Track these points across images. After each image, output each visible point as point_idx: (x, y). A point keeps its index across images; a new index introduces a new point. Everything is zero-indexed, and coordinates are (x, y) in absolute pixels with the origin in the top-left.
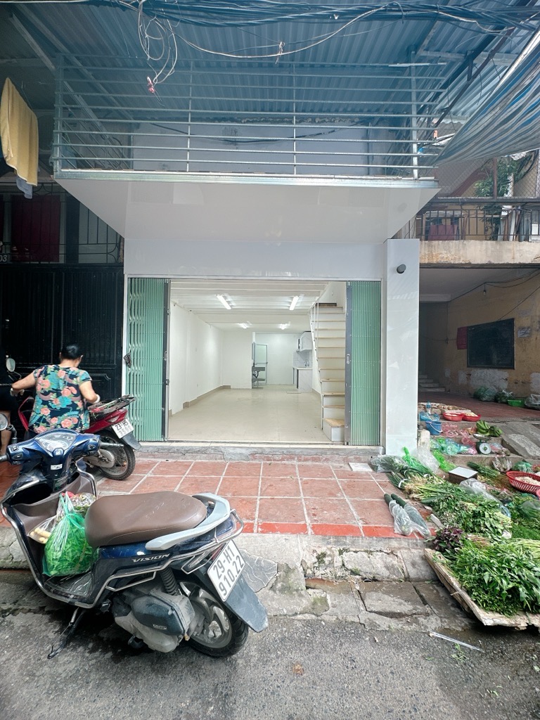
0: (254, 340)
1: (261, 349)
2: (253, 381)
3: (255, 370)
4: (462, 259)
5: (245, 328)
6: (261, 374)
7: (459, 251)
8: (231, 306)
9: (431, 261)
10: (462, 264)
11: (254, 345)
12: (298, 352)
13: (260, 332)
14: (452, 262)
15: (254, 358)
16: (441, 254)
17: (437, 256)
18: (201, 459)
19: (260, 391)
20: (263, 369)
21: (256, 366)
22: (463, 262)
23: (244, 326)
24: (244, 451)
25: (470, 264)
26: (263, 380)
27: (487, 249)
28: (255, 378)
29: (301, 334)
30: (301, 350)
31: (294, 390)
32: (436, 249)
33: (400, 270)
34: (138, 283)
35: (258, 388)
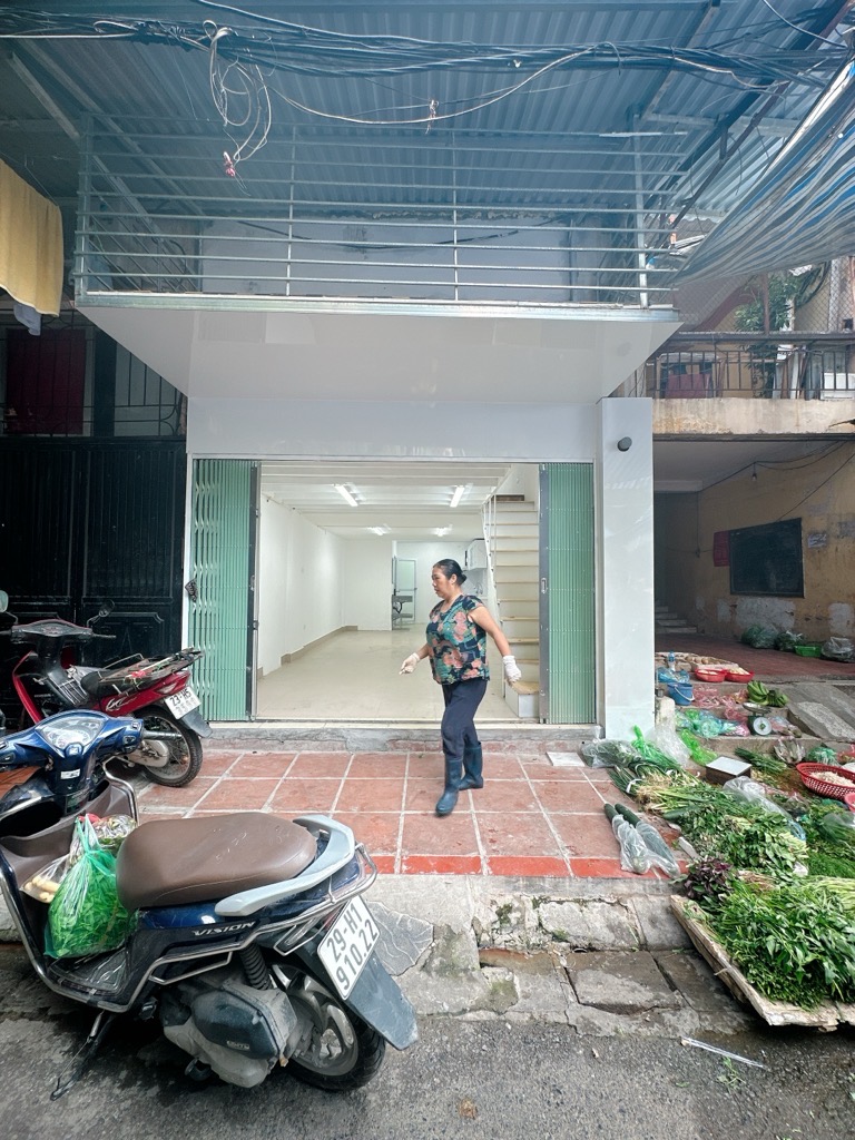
0: (395, 553)
1: (406, 567)
2: (394, 618)
3: (397, 600)
4: (718, 427)
5: (380, 534)
6: (407, 607)
7: (714, 414)
8: (358, 502)
9: (670, 431)
10: (718, 434)
11: (394, 561)
13: (403, 541)
14: (704, 431)
15: (394, 582)
16: (686, 418)
17: (678, 422)
18: (309, 749)
19: (405, 634)
20: (409, 599)
21: (398, 594)
22: (720, 432)
23: (378, 531)
24: (378, 736)
25: (730, 434)
26: (409, 617)
27: (756, 411)
28: (397, 614)
29: (469, 542)
30: (469, 568)
32: (678, 411)
33: (623, 446)
34: (208, 468)
35: (401, 629)
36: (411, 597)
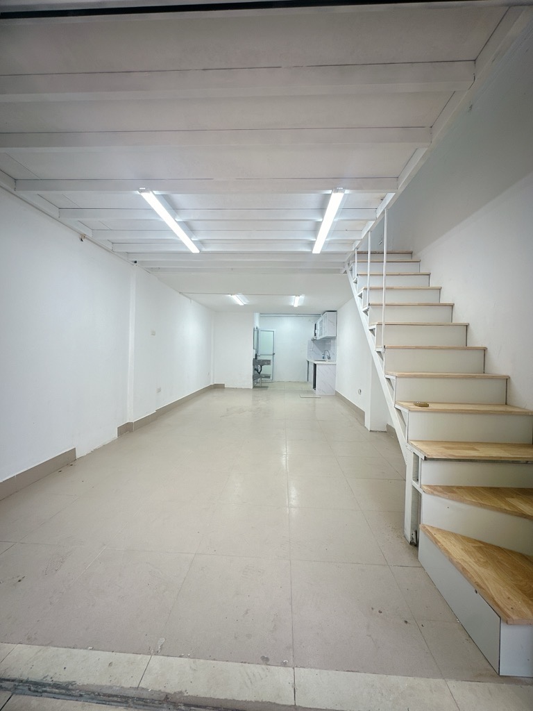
0: (257, 324)
1: (266, 337)
2: (255, 378)
3: (258, 363)
5: (241, 304)
6: (266, 369)
11: (257, 331)
12: (313, 340)
13: (264, 314)
15: (257, 348)
19: (264, 392)
20: (268, 362)
21: (259, 358)
23: (238, 300)
26: (269, 377)
28: (257, 374)
29: (318, 315)
30: (318, 338)
31: (308, 392)
35: (262, 387)
36: (270, 361)
